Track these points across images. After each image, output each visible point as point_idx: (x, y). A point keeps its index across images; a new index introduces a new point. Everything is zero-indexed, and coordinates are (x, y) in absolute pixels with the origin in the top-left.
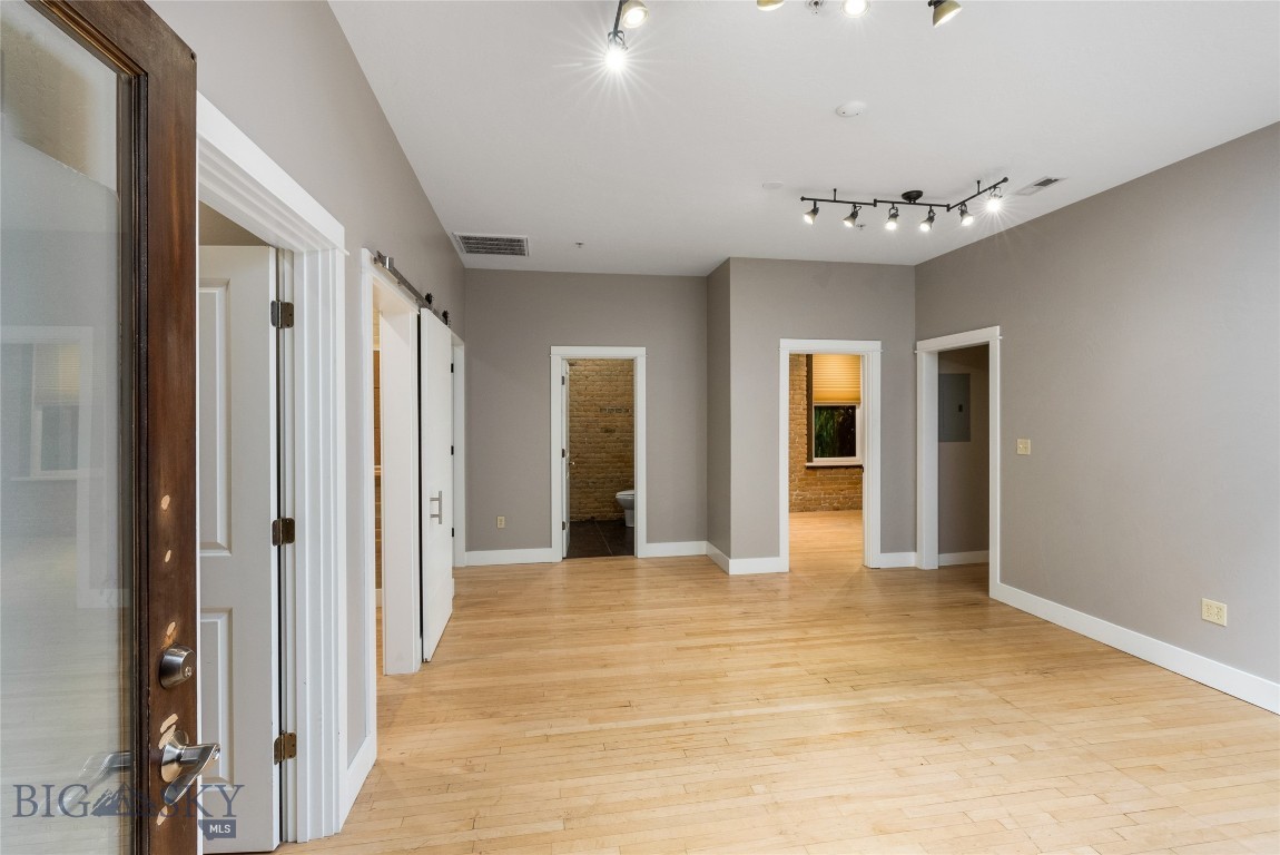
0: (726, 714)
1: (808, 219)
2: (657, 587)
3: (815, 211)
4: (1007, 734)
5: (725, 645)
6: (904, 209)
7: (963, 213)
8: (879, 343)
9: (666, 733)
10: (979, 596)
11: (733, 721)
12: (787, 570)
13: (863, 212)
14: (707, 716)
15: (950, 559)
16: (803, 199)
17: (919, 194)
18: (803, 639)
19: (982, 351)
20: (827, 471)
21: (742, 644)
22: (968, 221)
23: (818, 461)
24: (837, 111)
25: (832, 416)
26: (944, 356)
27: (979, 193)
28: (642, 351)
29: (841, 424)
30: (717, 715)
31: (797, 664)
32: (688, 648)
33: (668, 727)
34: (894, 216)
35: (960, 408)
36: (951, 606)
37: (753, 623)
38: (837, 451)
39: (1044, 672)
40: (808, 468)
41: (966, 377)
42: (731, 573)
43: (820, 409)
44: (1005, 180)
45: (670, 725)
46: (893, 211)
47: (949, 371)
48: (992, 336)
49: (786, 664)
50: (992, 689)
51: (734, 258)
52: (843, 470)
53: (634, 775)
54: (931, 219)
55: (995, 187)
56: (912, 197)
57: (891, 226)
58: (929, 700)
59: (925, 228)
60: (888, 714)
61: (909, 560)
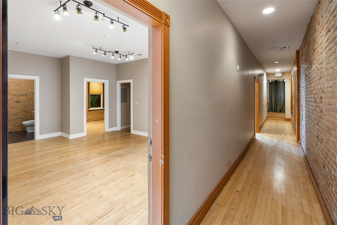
0: (78, 165)
1: (95, 53)
2: (47, 146)
3: (96, 51)
4: (134, 153)
5: (74, 153)
6: (115, 54)
7: (126, 57)
8: (108, 81)
9: (63, 173)
10: (129, 133)
11: (80, 166)
12: (86, 135)
13: (107, 53)
14: (74, 167)
15: (124, 127)
16: (93, 48)
17: (118, 52)
18: (94, 148)
19: (129, 84)
20: (94, 111)
21: (78, 152)
22: (127, 59)
23: (91, 109)
24: (104, 35)
25: (95, 97)
26: (122, 84)
27: (129, 54)
28: (38, 77)
29: (97, 99)
30: (76, 166)
31: (93, 153)
32: (63, 156)
33: (63, 172)
34: (113, 55)
35: (125, 95)
36: (124, 136)
37: (79, 148)
38: (95, 106)
39: (140, 143)
40: (88, 110)
41: (126, 89)
42: (70, 139)
43: (91, 95)
44: (134, 53)
45: (64, 171)
46: (113, 54)
47: (123, 88)
48: (131, 81)
49: (91, 153)
50: (132, 147)
51: (72, 56)
52: (97, 111)
53: (58, 182)
54: (120, 57)
55: (132, 54)
56: (117, 52)
57: (113, 57)
58: (121, 152)
59: (119, 59)
60: (114, 156)
61: (115, 129)
